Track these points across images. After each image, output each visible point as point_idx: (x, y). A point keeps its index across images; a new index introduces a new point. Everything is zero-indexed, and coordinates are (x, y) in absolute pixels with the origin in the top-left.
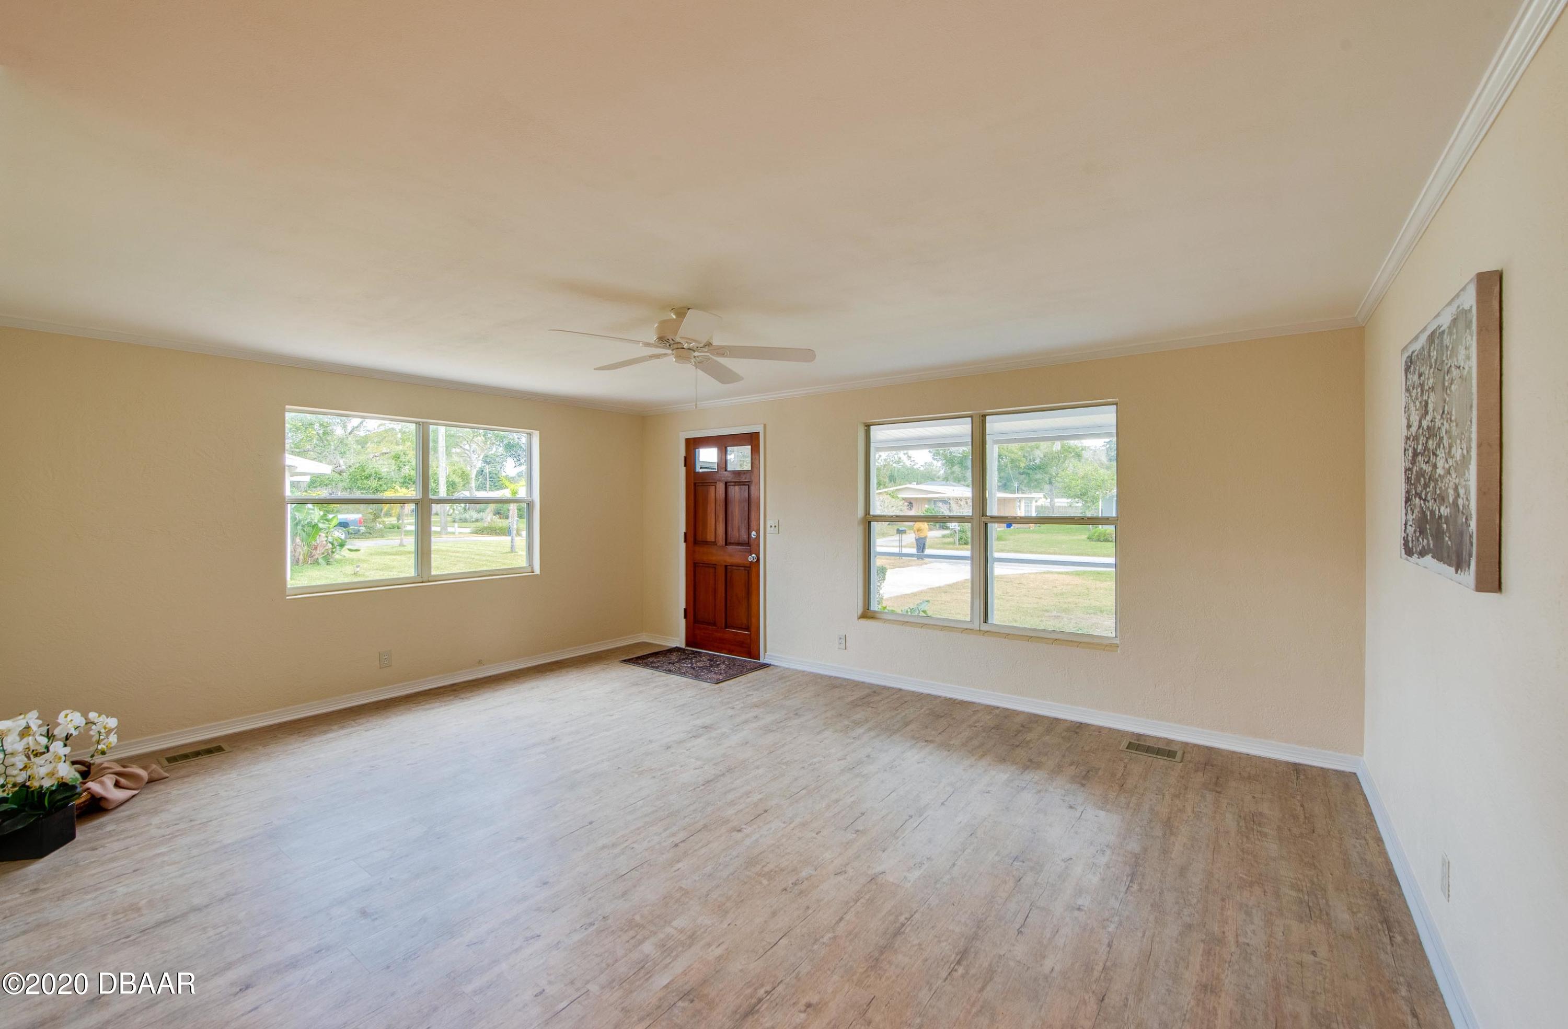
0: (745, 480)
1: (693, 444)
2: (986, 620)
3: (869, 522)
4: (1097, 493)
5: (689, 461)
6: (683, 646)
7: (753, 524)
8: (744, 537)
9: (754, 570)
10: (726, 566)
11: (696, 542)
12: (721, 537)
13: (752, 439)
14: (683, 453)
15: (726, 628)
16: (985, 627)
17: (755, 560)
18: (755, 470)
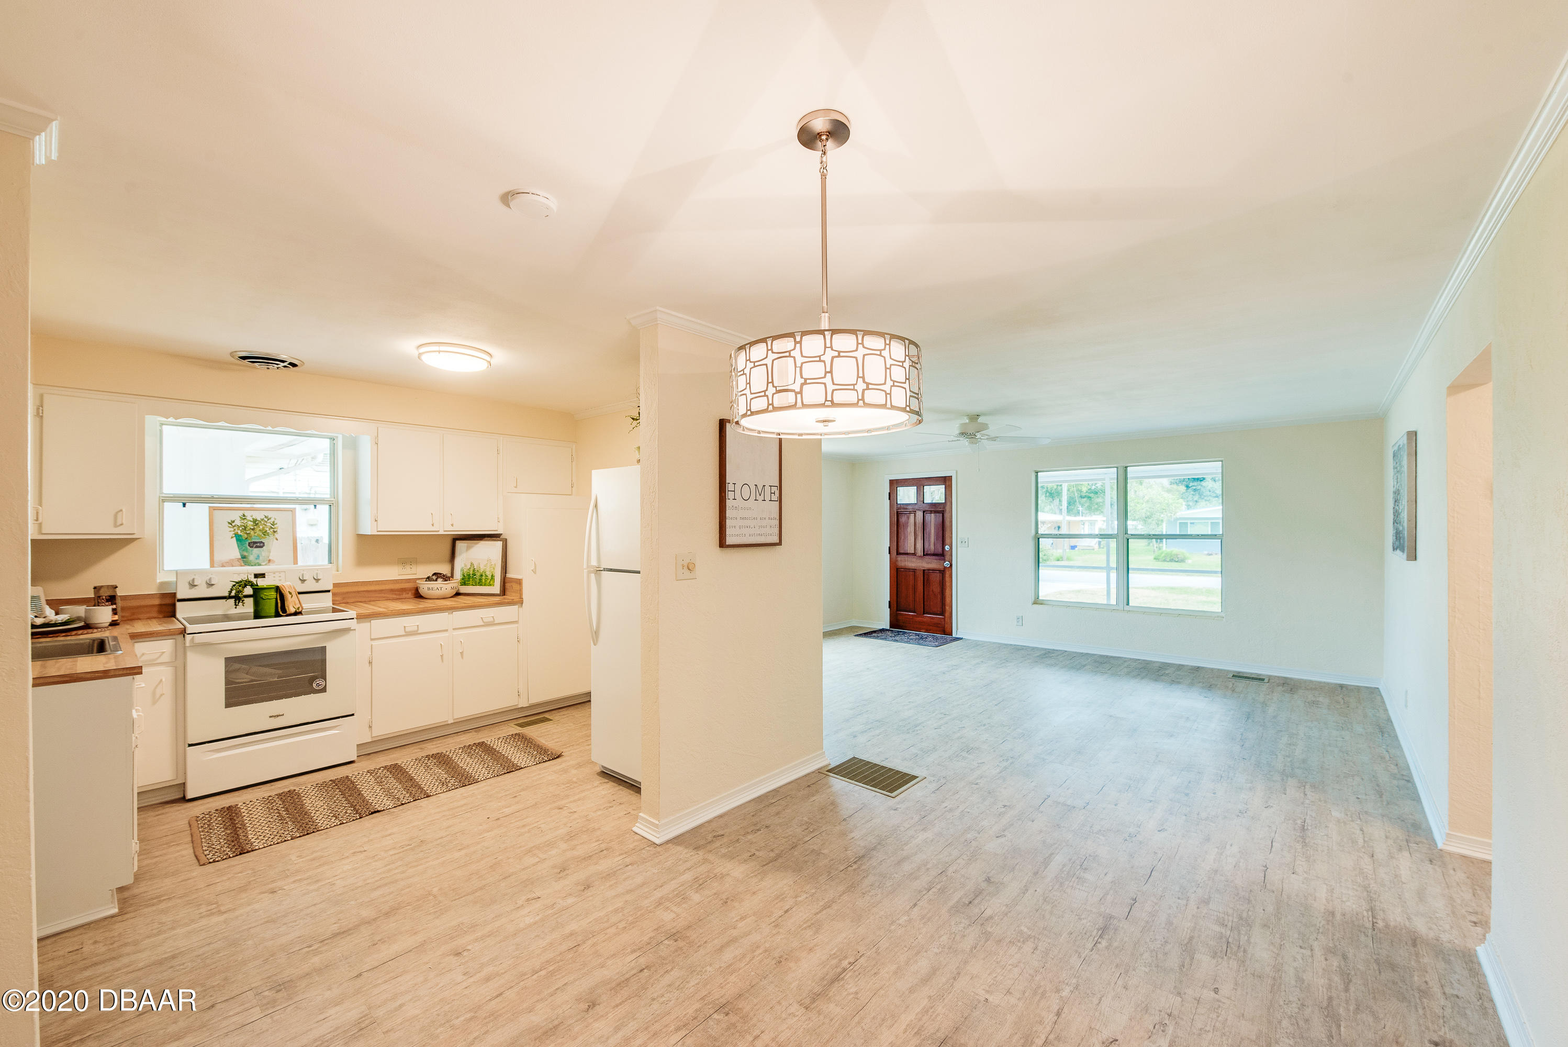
0: (941, 510)
1: (895, 484)
2: (1128, 604)
3: (1039, 539)
4: (1162, 516)
5: (892, 496)
6: (888, 628)
7: (947, 541)
8: (940, 551)
9: (947, 575)
10: (924, 570)
11: (898, 553)
12: (920, 550)
13: (946, 481)
14: (887, 490)
15: (924, 614)
16: (1127, 608)
17: (949, 566)
18: (948, 504)
